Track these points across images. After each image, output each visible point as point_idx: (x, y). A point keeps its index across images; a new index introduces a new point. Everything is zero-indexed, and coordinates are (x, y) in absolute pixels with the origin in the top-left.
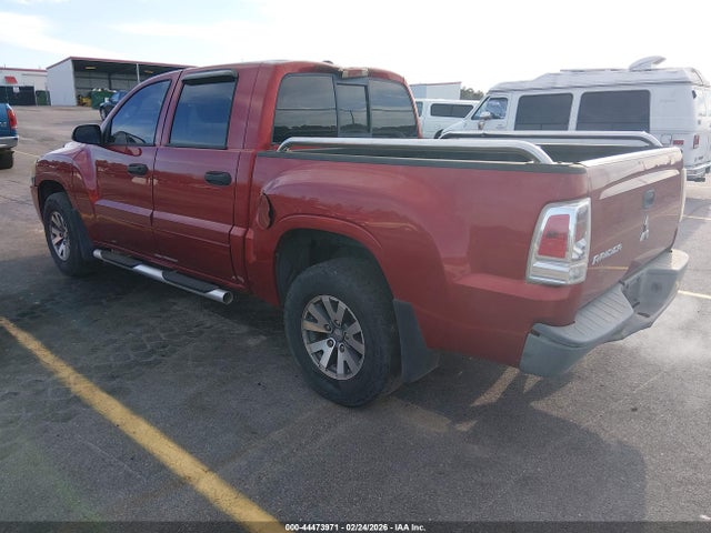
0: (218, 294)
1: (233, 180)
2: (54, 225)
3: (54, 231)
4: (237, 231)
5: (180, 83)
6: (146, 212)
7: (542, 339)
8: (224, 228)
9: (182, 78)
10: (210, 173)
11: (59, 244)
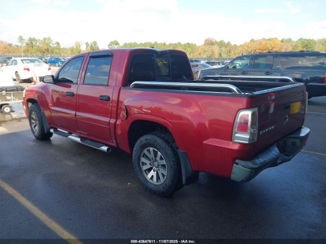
0: (105, 148)
1: (111, 99)
2: (33, 118)
3: (33, 121)
4: (113, 121)
5: (89, 58)
6: (73, 113)
7: (239, 166)
8: (107, 120)
9: (90, 55)
10: (101, 96)
11: (35, 127)
